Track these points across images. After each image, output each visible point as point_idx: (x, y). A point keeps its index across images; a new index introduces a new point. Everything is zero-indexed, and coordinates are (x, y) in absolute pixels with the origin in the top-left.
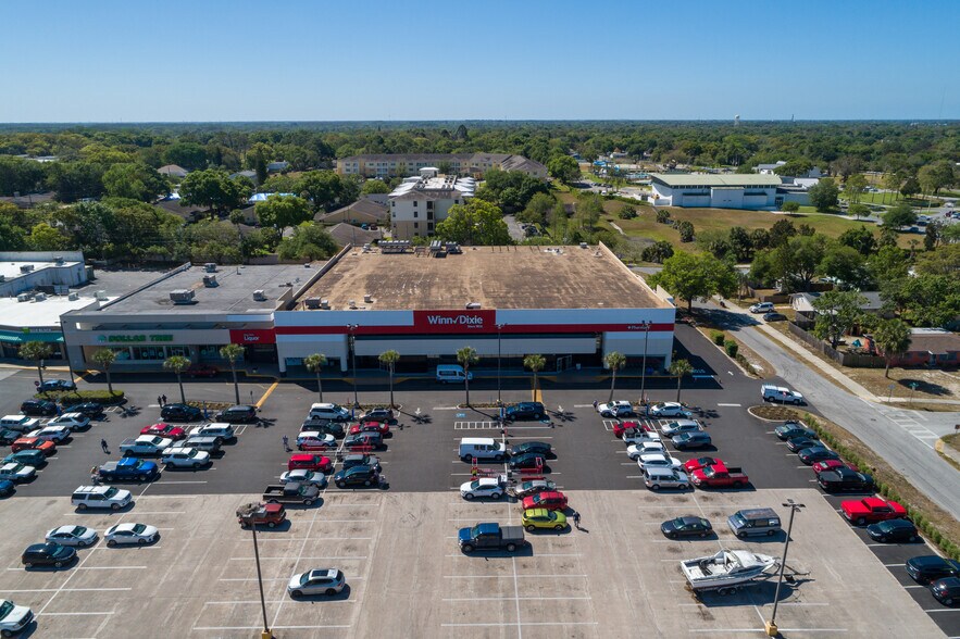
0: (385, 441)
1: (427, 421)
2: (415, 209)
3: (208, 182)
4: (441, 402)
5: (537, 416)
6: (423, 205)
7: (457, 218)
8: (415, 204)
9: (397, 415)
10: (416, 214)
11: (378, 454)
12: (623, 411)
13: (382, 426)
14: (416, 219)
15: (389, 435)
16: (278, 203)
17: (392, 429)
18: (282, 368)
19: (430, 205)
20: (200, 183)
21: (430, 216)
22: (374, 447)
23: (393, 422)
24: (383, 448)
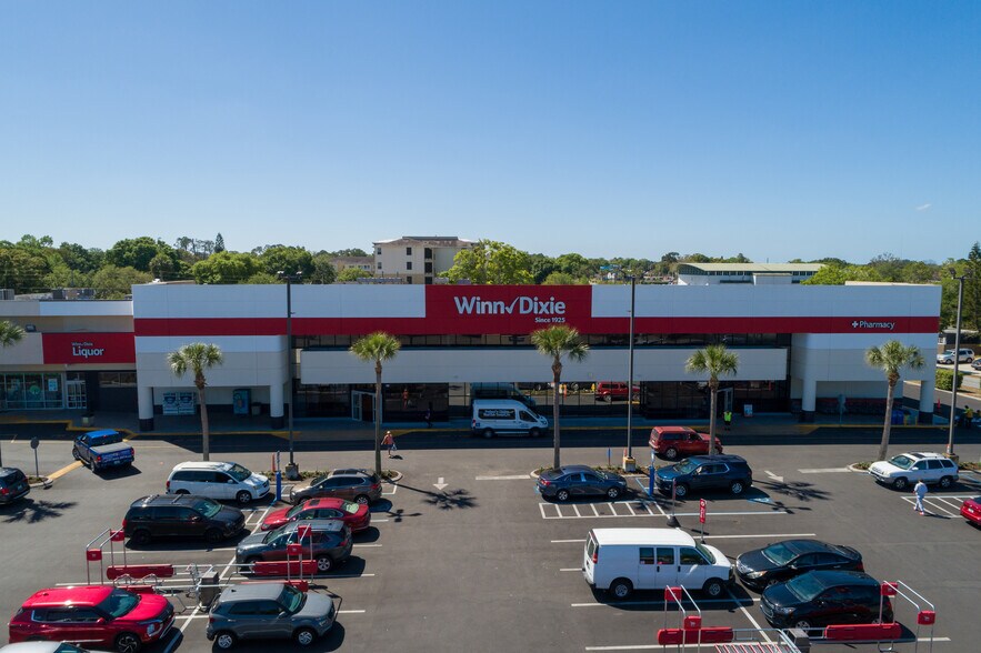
0: (359, 549)
1: (464, 502)
2: (409, 258)
3: (140, 248)
4: (492, 467)
5: (737, 488)
6: (419, 253)
7: (466, 266)
8: (409, 252)
9: (389, 491)
10: (409, 266)
11: (336, 585)
12: (936, 474)
13: (353, 508)
14: (409, 272)
15: (371, 535)
16: (224, 261)
17: (377, 520)
18: (144, 412)
19: (428, 253)
20: (130, 251)
21: (428, 268)
22: (324, 564)
23: (380, 505)
24: (353, 567)
